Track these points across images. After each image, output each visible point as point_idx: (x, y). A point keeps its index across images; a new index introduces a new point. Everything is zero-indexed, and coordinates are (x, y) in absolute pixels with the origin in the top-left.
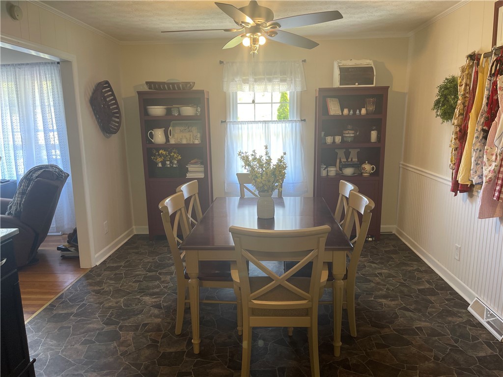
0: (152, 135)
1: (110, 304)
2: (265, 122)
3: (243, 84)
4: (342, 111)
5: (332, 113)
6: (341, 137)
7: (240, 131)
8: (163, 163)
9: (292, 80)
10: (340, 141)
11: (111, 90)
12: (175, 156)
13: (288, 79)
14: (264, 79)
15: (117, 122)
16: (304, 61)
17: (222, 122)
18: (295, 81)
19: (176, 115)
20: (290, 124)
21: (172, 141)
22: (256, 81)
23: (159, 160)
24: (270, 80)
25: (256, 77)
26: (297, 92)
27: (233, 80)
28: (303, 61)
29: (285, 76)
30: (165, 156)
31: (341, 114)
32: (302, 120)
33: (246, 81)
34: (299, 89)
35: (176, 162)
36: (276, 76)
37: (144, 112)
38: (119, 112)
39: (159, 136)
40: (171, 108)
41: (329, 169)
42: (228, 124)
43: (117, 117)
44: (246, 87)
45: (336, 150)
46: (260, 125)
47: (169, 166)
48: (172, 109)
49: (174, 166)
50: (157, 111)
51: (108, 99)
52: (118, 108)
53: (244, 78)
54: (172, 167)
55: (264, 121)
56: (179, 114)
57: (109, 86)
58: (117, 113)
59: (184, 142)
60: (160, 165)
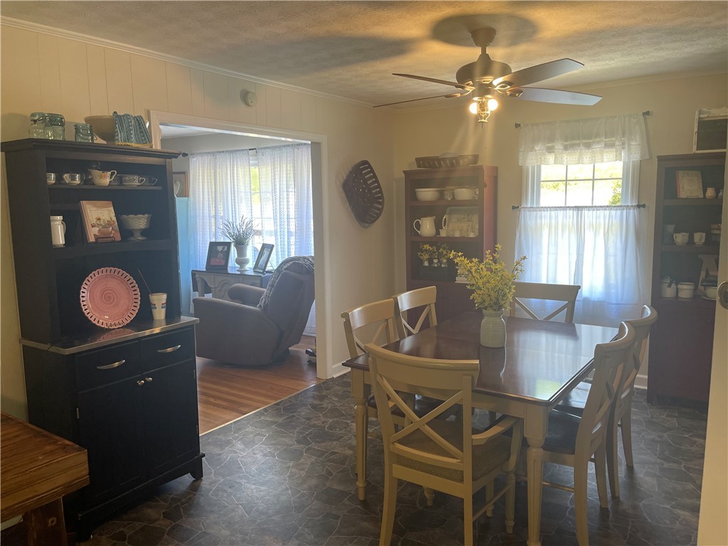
0: (418, 226)
1: (316, 422)
2: (578, 208)
3: (547, 154)
4: (705, 191)
5: (683, 193)
6: (704, 235)
7: (539, 221)
8: (430, 261)
9: (623, 144)
10: (703, 241)
11: (372, 171)
12: (445, 252)
13: (617, 143)
14: (579, 145)
15: (379, 209)
16: (647, 113)
17: (514, 208)
18: (629, 145)
19: (449, 199)
20: (619, 212)
21: (443, 233)
22: (566, 148)
23: (427, 256)
24: (588, 146)
25: (567, 143)
26: (634, 162)
27: (532, 149)
28: (644, 114)
29: (614, 139)
30: (432, 253)
31: (702, 196)
32: (639, 206)
33: (550, 150)
34: (636, 156)
35: (445, 261)
36: (598, 139)
37: (411, 196)
38: (382, 197)
39: (427, 227)
40: (444, 190)
41: (679, 286)
42: (522, 210)
43: (380, 203)
44: (551, 158)
45: (700, 256)
46: (570, 212)
47: (436, 265)
48: (445, 192)
49: (443, 266)
50: (427, 194)
51: (369, 182)
52: (381, 192)
53: (550, 145)
54: (440, 267)
55: (575, 207)
56: (454, 198)
57: (370, 166)
58: (380, 198)
59: (457, 234)
60: (426, 264)
